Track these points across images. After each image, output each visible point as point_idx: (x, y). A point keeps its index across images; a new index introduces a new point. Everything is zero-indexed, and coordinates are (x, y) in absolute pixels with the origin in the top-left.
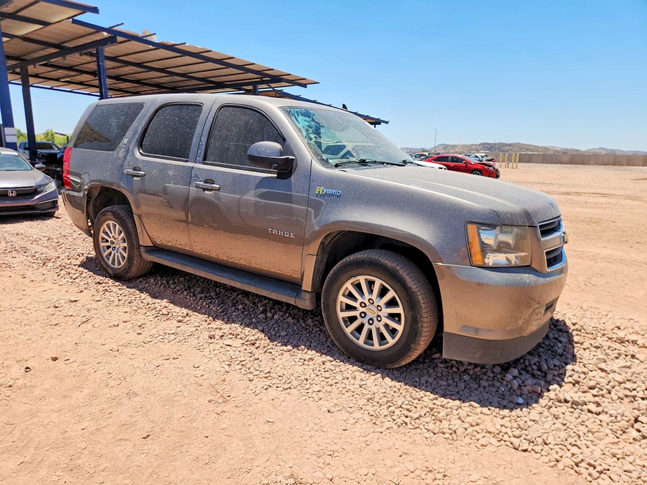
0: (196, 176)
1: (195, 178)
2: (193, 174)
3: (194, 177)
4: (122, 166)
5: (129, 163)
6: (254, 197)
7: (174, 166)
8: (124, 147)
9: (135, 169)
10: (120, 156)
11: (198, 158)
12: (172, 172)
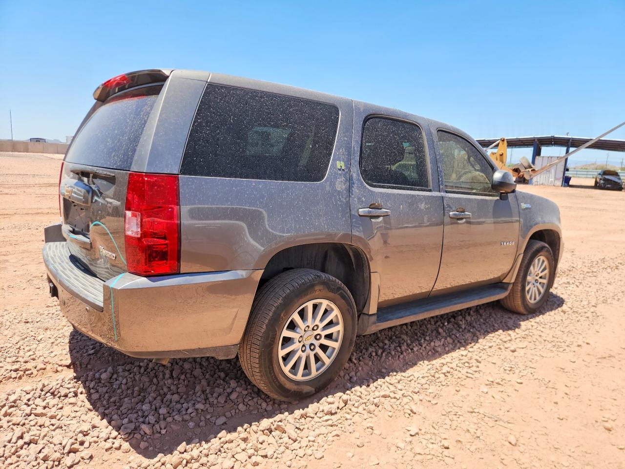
0: (449, 206)
1: (448, 209)
2: (445, 204)
3: (447, 207)
4: (348, 205)
5: (359, 199)
6: (493, 218)
7: (424, 196)
8: (340, 175)
9: (372, 206)
10: (339, 189)
11: (441, 187)
12: (423, 205)
